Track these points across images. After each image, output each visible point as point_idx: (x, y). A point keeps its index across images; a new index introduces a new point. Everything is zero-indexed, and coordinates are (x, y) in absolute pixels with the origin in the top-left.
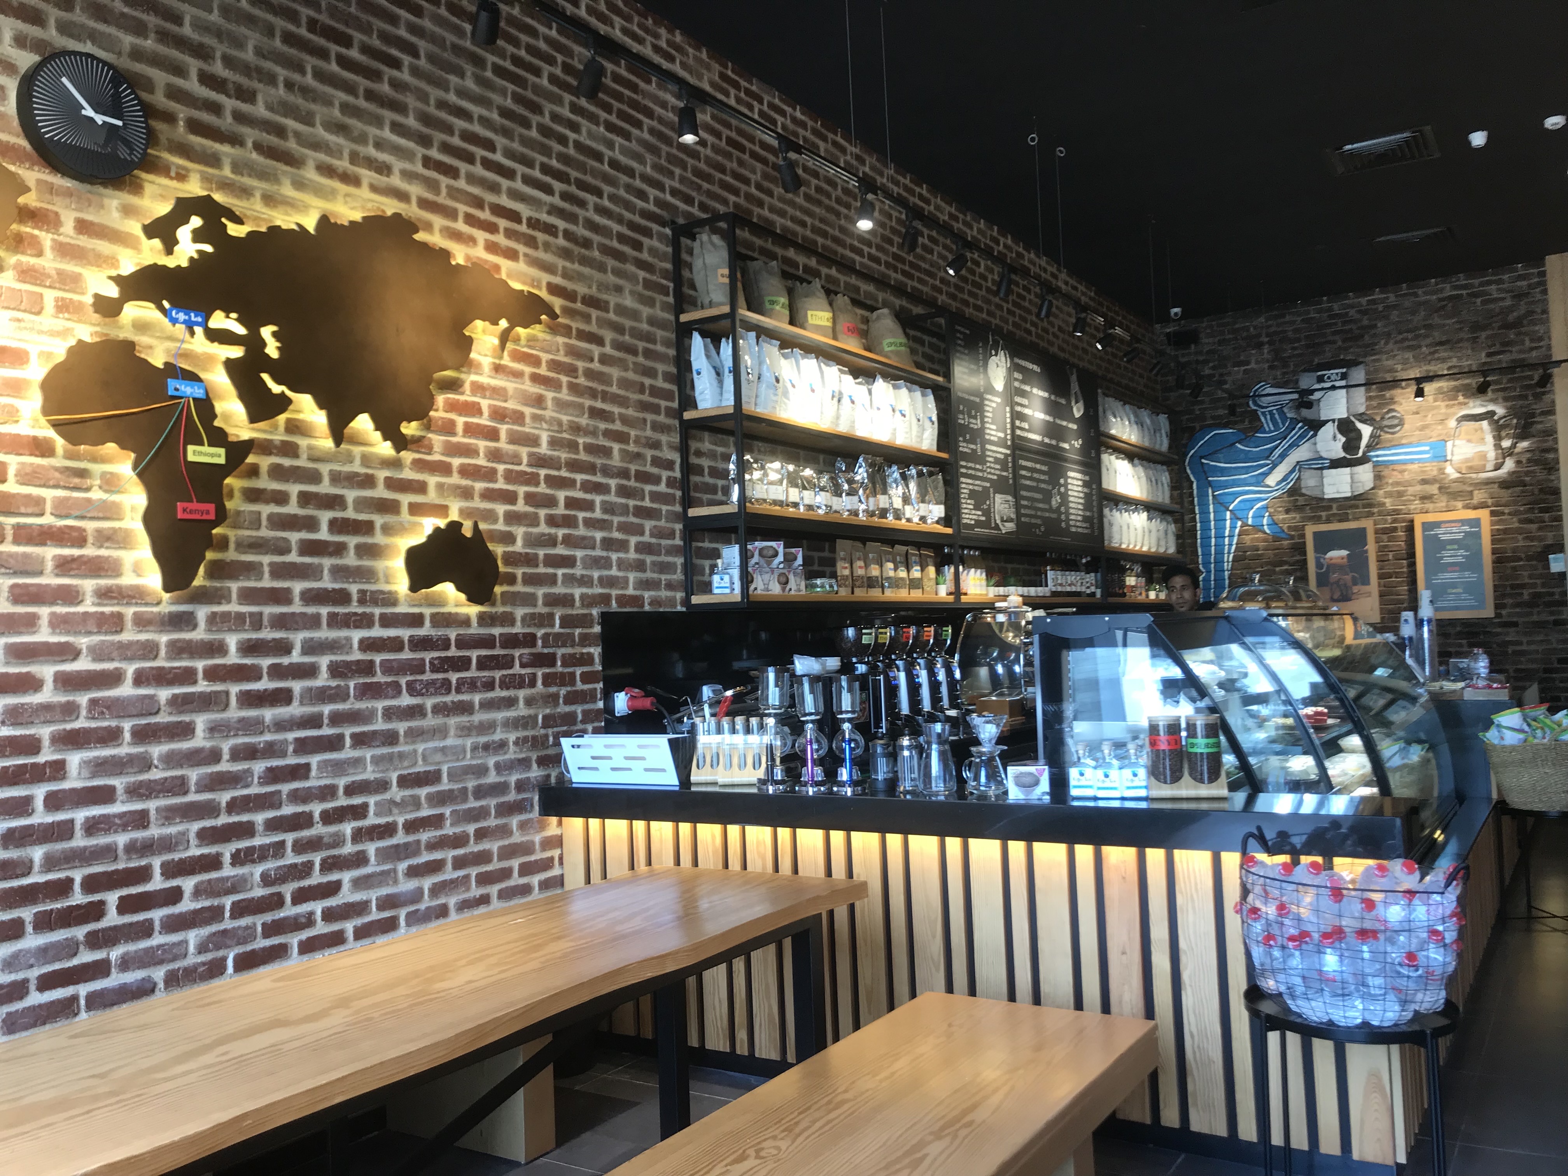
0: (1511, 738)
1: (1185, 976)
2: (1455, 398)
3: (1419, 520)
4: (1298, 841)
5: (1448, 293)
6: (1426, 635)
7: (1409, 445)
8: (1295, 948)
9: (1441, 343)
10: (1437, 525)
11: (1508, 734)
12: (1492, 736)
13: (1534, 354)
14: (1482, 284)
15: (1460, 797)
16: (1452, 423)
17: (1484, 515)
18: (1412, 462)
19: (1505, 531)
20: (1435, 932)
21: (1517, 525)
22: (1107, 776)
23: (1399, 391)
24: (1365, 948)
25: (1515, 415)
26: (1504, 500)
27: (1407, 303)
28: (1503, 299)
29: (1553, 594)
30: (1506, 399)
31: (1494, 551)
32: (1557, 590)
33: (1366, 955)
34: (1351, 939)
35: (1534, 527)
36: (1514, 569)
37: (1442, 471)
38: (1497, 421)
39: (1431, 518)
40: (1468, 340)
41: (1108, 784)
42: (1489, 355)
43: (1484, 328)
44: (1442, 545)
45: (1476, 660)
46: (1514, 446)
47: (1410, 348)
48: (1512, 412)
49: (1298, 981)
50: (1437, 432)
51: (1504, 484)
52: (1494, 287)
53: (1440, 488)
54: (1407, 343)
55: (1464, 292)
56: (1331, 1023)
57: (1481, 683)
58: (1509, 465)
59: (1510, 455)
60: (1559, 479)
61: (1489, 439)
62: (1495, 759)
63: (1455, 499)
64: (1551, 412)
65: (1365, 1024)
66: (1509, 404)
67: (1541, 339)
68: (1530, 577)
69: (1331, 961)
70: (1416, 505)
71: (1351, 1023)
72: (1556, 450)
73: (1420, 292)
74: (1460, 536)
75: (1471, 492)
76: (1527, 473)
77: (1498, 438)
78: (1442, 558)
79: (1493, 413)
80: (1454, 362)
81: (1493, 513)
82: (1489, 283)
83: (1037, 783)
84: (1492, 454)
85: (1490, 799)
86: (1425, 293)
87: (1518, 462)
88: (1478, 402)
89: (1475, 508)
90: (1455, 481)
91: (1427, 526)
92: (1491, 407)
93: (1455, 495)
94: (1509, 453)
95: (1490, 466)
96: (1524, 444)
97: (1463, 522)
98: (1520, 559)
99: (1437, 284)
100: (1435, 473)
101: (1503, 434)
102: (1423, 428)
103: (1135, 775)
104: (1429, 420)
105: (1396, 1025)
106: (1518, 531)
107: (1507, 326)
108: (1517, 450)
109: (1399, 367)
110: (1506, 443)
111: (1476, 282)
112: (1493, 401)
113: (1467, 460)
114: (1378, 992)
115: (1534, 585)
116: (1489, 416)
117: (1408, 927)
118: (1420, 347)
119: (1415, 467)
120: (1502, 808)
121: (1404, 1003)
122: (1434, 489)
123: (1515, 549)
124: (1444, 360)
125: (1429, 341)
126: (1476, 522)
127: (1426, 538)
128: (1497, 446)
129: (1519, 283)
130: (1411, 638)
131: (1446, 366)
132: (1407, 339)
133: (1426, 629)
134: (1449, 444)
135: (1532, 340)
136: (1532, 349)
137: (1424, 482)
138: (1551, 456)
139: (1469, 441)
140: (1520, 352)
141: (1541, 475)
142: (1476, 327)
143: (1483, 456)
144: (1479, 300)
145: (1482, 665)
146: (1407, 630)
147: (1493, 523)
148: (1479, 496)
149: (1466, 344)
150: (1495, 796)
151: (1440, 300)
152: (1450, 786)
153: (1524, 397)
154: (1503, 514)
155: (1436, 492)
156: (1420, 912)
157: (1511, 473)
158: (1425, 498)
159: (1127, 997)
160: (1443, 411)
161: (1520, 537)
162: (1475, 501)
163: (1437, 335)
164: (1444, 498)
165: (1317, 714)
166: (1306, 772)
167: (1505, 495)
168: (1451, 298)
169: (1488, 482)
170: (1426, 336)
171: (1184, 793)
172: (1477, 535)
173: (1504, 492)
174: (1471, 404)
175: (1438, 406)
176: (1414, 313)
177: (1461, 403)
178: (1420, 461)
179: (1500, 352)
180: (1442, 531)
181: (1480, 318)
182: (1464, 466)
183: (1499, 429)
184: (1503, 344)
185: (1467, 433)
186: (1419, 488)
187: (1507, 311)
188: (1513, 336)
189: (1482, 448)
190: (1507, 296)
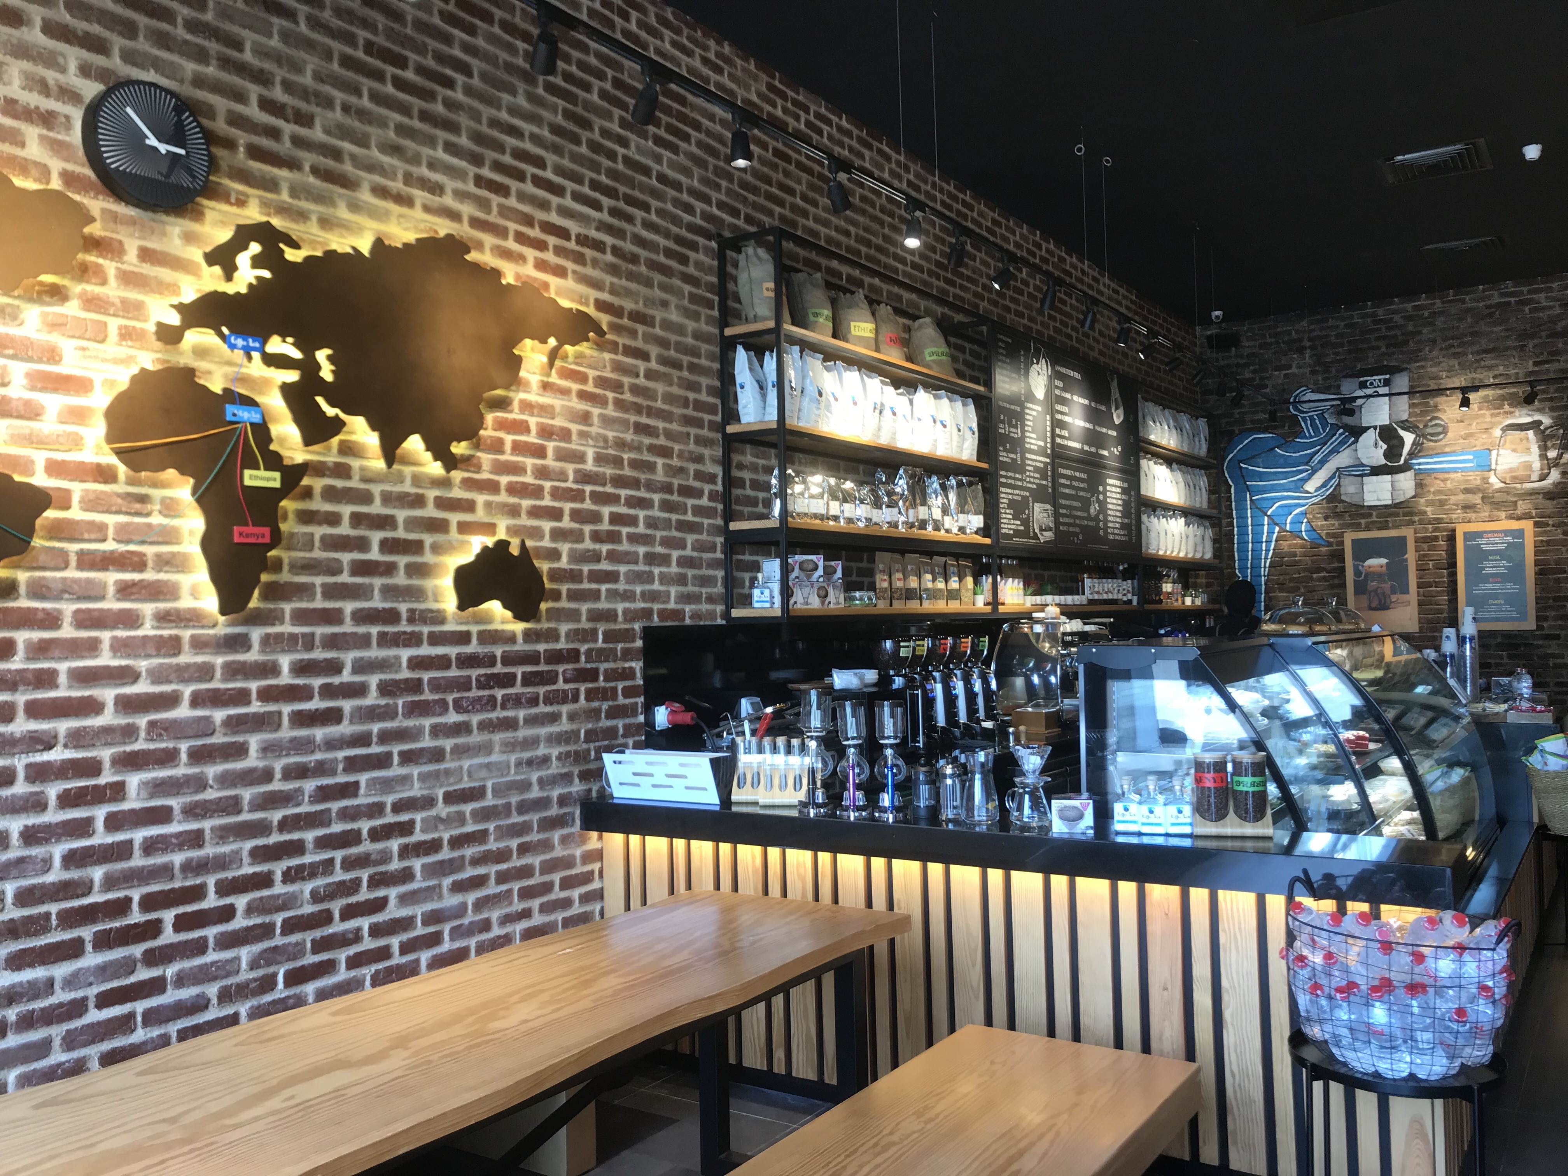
0: (1554, 764)
1: (1227, 1014)
2: (1501, 407)
3: (1461, 530)
4: (1343, 883)
5: (1496, 299)
6: (1468, 653)
7: (1453, 453)
8: (1343, 999)
9: (1487, 351)
10: (1479, 534)
11: (1551, 760)
12: (1534, 760)
14: (1530, 292)
15: (1501, 821)
16: (1497, 432)
17: (1527, 526)
18: (1455, 470)
19: (1548, 543)
20: (1484, 988)
21: (1561, 536)
22: (1151, 812)
23: (1444, 398)
24: (1414, 1003)
25: (1561, 426)
26: (1548, 511)
27: (1454, 309)
28: (1551, 308)
30: (1552, 409)
31: (1537, 563)
33: (1416, 1010)
34: (1401, 992)
36: (1558, 581)
37: (1485, 480)
38: (1543, 432)
39: (1473, 527)
40: (1515, 348)
41: (1152, 819)
42: (1536, 364)
43: (1532, 336)
44: (1485, 555)
45: (1519, 680)
46: (1560, 456)
47: (1456, 355)
48: (1559, 423)
49: (1345, 1032)
50: (1482, 440)
51: (1549, 495)
52: (1542, 295)
53: (1483, 498)
54: (1453, 350)
55: (1512, 299)
56: (1377, 1074)
57: (1525, 705)
58: (1555, 475)
59: (1556, 465)
61: (1535, 449)
62: (1537, 784)
63: (1499, 510)
65: (1412, 1076)
66: (1556, 414)
69: (1379, 1014)
70: (1459, 514)
71: (1397, 1076)
73: (1467, 298)
74: (1502, 547)
75: (1515, 502)
77: (1544, 448)
78: (1483, 569)
79: (1540, 423)
80: (1501, 370)
81: (1537, 524)
82: (1538, 291)
83: (1081, 817)
84: (1537, 465)
85: (1530, 822)
86: (1472, 300)
87: (1564, 473)
88: (1525, 411)
89: (1519, 518)
90: (1500, 491)
91: (1468, 536)
92: (1537, 417)
93: (1497, 505)
94: (1554, 463)
95: (1535, 476)
97: (1506, 533)
98: (1564, 571)
99: (1484, 291)
100: (1478, 482)
101: (1549, 444)
102: (1467, 436)
103: (1180, 812)
104: (1474, 428)
105: (1444, 1078)
106: (1563, 543)
107: (1555, 335)
108: (1562, 461)
109: (1444, 374)
110: (1552, 454)
111: (1525, 289)
112: (1539, 410)
113: (1512, 470)
114: (1426, 1046)
116: (1535, 425)
117: (1457, 982)
118: (1466, 354)
119: (1458, 476)
120: (1543, 832)
121: (1452, 1057)
122: (1477, 499)
123: (1558, 561)
124: (1490, 368)
125: (1475, 348)
126: (1520, 533)
127: (1467, 548)
128: (1544, 457)
129: (1567, 292)
130: (1452, 656)
131: (1491, 374)
132: (1452, 346)
133: (1468, 646)
134: (1494, 453)
137: (1467, 491)
139: (1514, 450)
142: (1524, 335)
143: (1528, 466)
144: (1527, 309)
145: (1525, 685)
146: (1449, 647)
147: (1536, 535)
148: (1523, 506)
149: (1513, 352)
150: (1536, 819)
151: (1487, 307)
152: (1491, 811)
154: (1548, 525)
155: (1479, 501)
156: (1471, 968)
157: (1557, 485)
158: (1467, 507)
159: (1167, 1033)
160: (1488, 419)
161: (1564, 549)
162: (1519, 512)
163: (1484, 343)
164: (1487, 508)
165: (1359, 738)
166: (1348, 801)
167: (1550, 506)
168: (1499, 305)
169: (1533, 493)
170: (1473, 344)
171: (1229, 831)
172: (1521, 546)
173: (1549, 503)
174: (1517, 413)
175: (1483, 416)
176: (1460, 319)
177: (1506, 413)
178: (1463, 470)
179: (1547, 362)
180: (1484, 541)
181: (1528, 326)
182: (1508, 476)
183: (1545, 439)
184: (1551, 353)
185: (1512, 443)
186: (1461, 497)
187: (1554, 320)
188: (1560, 345)
189: (1527, 458)
190: (1557, 304)
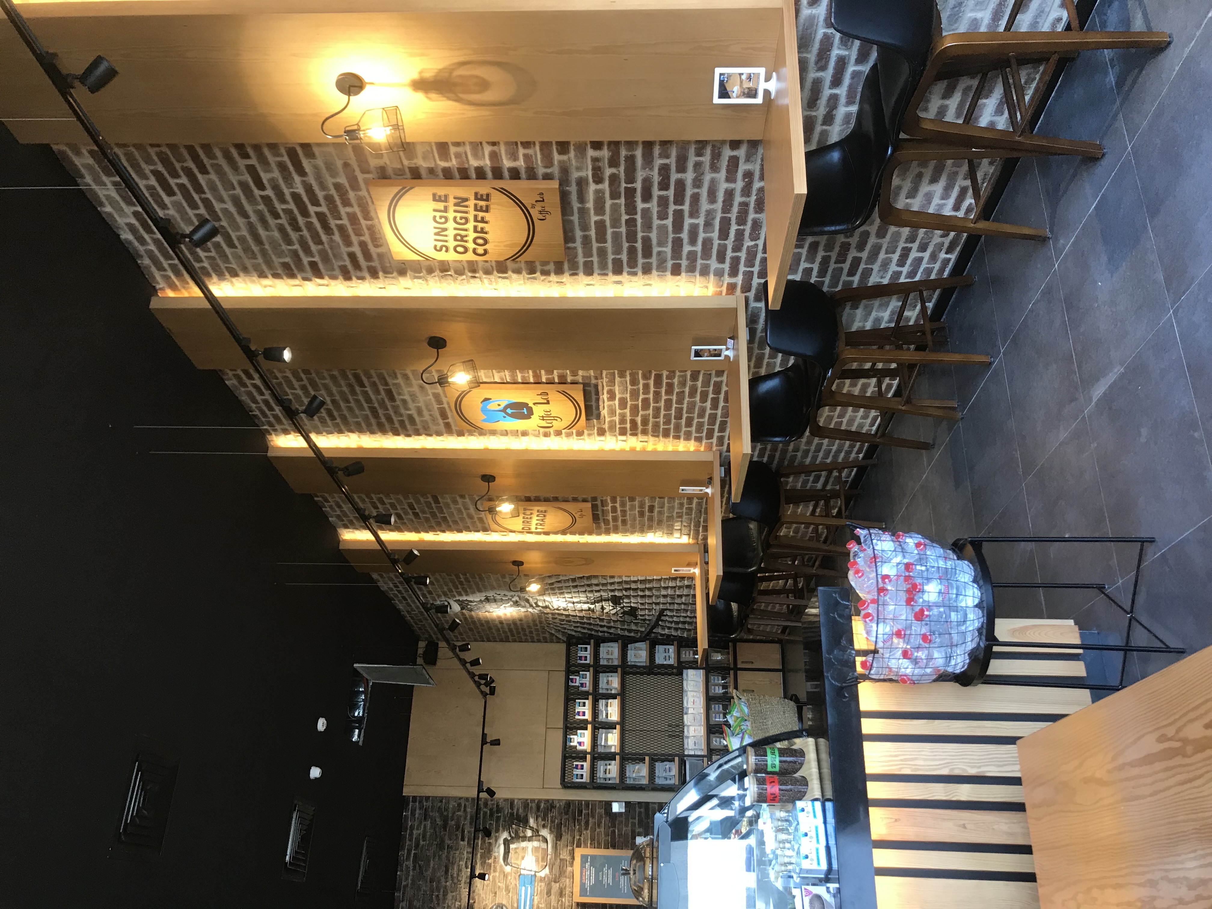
2: (490, 865)
3: (578, 898)
5: (410, 863)
7: (518, 901)
9: (447, 872)
10: (582, 885)
13: (469, 810)
14: (411, 840)
16: (508, 869)
17: (579, 852)
18: (532, 900)
19: (592, 840)
21: (588, 831)
23: (476, 905)
25: (510, 826)
26: (570, 838)
27: (410, 892)
28: (425, 827)
29: (640, 813)
30: (497, 831)
31: (607, 847)
32: (637, 809)
35: (591, 820)
36: (620, 835)
37: (542, 880)
38: (512, 838)
39: (577, 889)
40: (448, 853)
42: (463, 840)
43: (443, 841)
44: (598, 882)
46: (531, 828)
47: (445, 895)
48: (508, 827)
50: (512, 880)
51: (558, 837)
52: (415, 832)
53: (555, 882)
54: (441, 896)
55: (413, 852)
58: (545, 832)
59: (538, 831)
60: (559, 800)
61: (524, 844)
63: (565, 872)
64: (512, 802)
66: (501, 828)
67: (459, 805)
68: (627, 826)
70: (566, 900)
72: (540, 801)
73: (404, 883)
74: (593, 870)
75: (560, 859)
76: (553, 822)
77: (524, 838)
78: (608, 884)
79: (505, 840)
80: (463, 863)
81: (579, 846)
82: (411, 835)
84: (536, 844)
86: (407, 879)
87: (544, 826)
88: (496, 849)
89: (573, 858)
90: (551, 870)
91: (583, 892)
92: (501, 841)
93: (562, 872)
94: (536, 832)
95: (544, 846)
96: (532, 822)
97: (583, 866)
98: (614, 832)
99: (402, 871)
100: (543, 884)
101: (521, 835)
102: (508, 890)
104: (502, 885)
106: (593, 830)
107: (445, 826)
108: (535, 827)
109: (457, 904)
110: (529, 833)
111: (408, 843)
112: (496, 840)
113: (537, 861)
115: (633, 824)
116: (507, 843)
118: (446, 886)
119: (536, 899)
122: (555, 887)
123: (607, 835)
124: (460, 870)
125: (443, 880)
126: (584, 858)
127: (593, 895)
128: (530, 839)
129: (417, 816)
131: (464, 870)
132: (438, 896)
134: (523, 872)
135: (459, 810)
136: (465, 810)
137: (549, 893)
138: (542, 805)
139: (523, 858)
140: (465, 819)
141: (555, 813)
142: (441, 846)
143: (536, 849)
144: (422, 843)
147: (586, 846)
148: (565, 855)
149: (452, 853)
151: (414, 869)
153: (498, 818)
154: (580, 839)
155: (558, 885)
157: (551, 832)
158: (561, 894)
160: (497, 874)
161: (598, 830)
162: (568, 858)
163: (440, 873)
164: (563, 879)
167: (566, 837)
168: (415, 861)
169: (555, 847)
170: (439, 881)
172: (593, 857)
173: (564, 838)
174: (496, 854)
175: (494, 877)
176: (419, 889)
177: (494, 862)
178: (532, 895)
179: (463, 832)
180: (587, 882)
181: (435, 843)
182: (541, 863)
183: (518, 837)
184: (457, 829)
185: (517, 859)
186: (553, 897)
187: (434, 825)
188: (453, 823)
189: (530, 850)
190: (423, 823)
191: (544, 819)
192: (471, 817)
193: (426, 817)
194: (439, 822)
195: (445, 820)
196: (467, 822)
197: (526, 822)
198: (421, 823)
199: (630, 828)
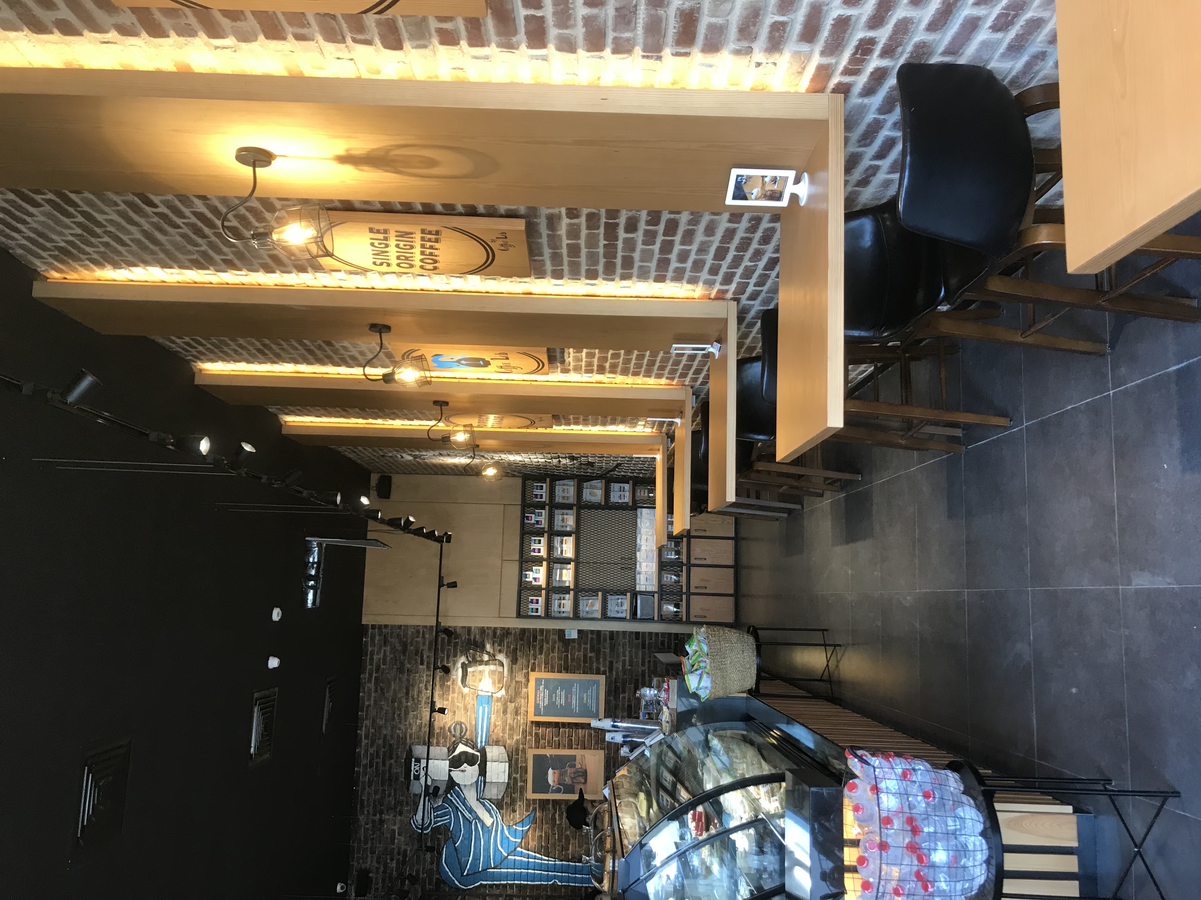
0: (706, 682)
2: (449, 687)
3: (532, 718)
4: (828, 865)
5: (372, 685)
6: (624, 725)
7: (476, 719)
9: (407, 693)
10: (537, 706)
11: (703, 684)
13: (427, 636)
14: (371, 664)
15: (747, 718)
16: (466, 690)
17: (533, 676)
18: (489, 719)
19: (546, 664)
20: (904, 775)
21: (543, 656)
23: (436, 724)
24: (926, 830)
25: (468, 650)
26: (525, 662)
27: (373, 712)
28: (385, 651)
29: (592, 639)
30: (455, 656)
31: (559, 672)
32: (590, 636)
33: (932, 829)
34: (917, 839)
35: (545, 646)
36: (573, 660)
37: (498, 700)
38: (470, 662)
39: (531, 709)
40: (408, 675)
42: (422, 664)
43: (402, 664)
44: (552, 703)
45: (645, 696)
46: (488, 653)
47: (407, 714)
48: (465, 652)
49: (959, 886)
50: (470, 700)
51: (514, 661)
52: (375, 657)
53: (511, 702)
54: (403, 715)
55: (374, 675)
56: (988, 862)
57: (663, 695)
58: (501, 657)
59: (494, 656)
60: (514, 629)
61: (481, 668)
62: (721, 694)
63: (520, 693)
64: (469, 629)
65: (983, 834)
66: (459, 654)
67: (418, 632)
68: (579, 651)
69: (940, 856)
70: (521, 718)
71: (985, 846)
72: (496, 629)
73: (367, 703)
74: (547, 692)
75: (516, 682)
76: (508, 647)
77: (481, 662)
78: (561, 705)
79: (463, 664)
80: (422, 685)
81: (533, 670)
82: (372, 659)
84: (492, 667)
85: (747, 698)
86: (369, 700)
87: (500, 651)
88: (454, 673)
89: (528, 680)
90: (507, 691)
91: (537, 713)
92: (459, 665)
93: (517, 693)
95: (500, 669)
96: (488, 647)
97: (537, 689)
98: (567, 656)
99: (364, 692)
100: (499, 704)
101: (479, 659)
102: (466, 709)
104: (461, 705)
105: (978, 807)
106: (547, 656)
107: (404, 651)
108: (492, 652)
109: (418, 721)
110: (486, 658)
111: (369, 667)
112: (454, 664)
113: (494, 683)
114: (958, 823)
115: (585, 649)
116: (464, 667)
117: (903, 795)
118: (407, 707)
119: (493, 717)
120: (753, 693)
121: (962, 803)
122: (511, 706)
123: (560, 659)
124: (420, 692)
125: (404, 700)
126: (538, 681)
127: (546, 714)
128: (487, 663)
129: (376, 642)
130: (624, 737)
131: (424, 691)
132: (399, 715)
133: (619, 724)
134: (480, 693)
135: (418, 637)
136: (423, 637)
137: (505, 712)
138: (499, 632)
139: (480, 680)
140: (424, 644)
141: (511, 638)
142: (401, 670)
143: (492, 672)
144: (382, 666)
145: (649, 693)
146: (618, 738)
147: (540, 671)
148: (520, 677)
149: (411, 677)
150: (745, 695)
151: (376, 691)
153: (456, 644)
154: (534, 663)
155: (513, 705)
156: (891, 784)
157: (507, 656)
158: (517, 712)
160: (456, 695)
161: (551, 655)
162: (523, 680)
163: (401, 695)
164: (518, 700)
167: (521, 661)
168: (376, 684)
169: (511, 671)
170: (400, 702)
172: (547, 680)
173: (520, 661)
174: (455, 677)
175: (453, 698)
176: (382, 709)
177: (453, 684)
178: (489, 713)
179: (422, 657)
180: (541, 704)
181: (395, 667)
182: (497, 685)
183: (475, 661)
184: (416, 654)
185: (474, 681)
186: (509, 715)
187: (394, 650)
188: (412, 648)
189: (487, 673)
190: (383, 648)
191: (500, 645)
192: (430, 643)
193: (386, 642)
194: (399, 647)
195: (405, 646)
196: (426, 647)
197: (483, 648)
198: (381, 647)
199: (582, 653)
